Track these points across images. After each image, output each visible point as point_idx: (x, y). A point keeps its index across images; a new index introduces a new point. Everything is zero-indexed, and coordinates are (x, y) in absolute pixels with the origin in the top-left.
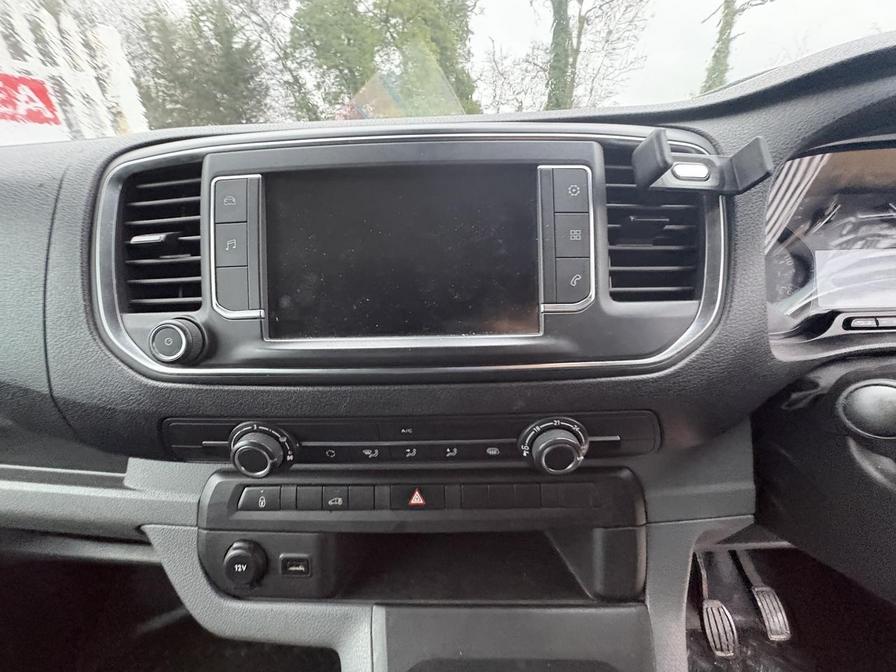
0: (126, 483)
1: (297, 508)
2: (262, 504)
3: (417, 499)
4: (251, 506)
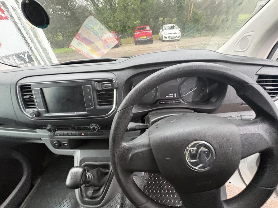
0: (37, 132)
1: (64, 136)
2: (58, 135)
3: (83, 134)
4: (57, 135)
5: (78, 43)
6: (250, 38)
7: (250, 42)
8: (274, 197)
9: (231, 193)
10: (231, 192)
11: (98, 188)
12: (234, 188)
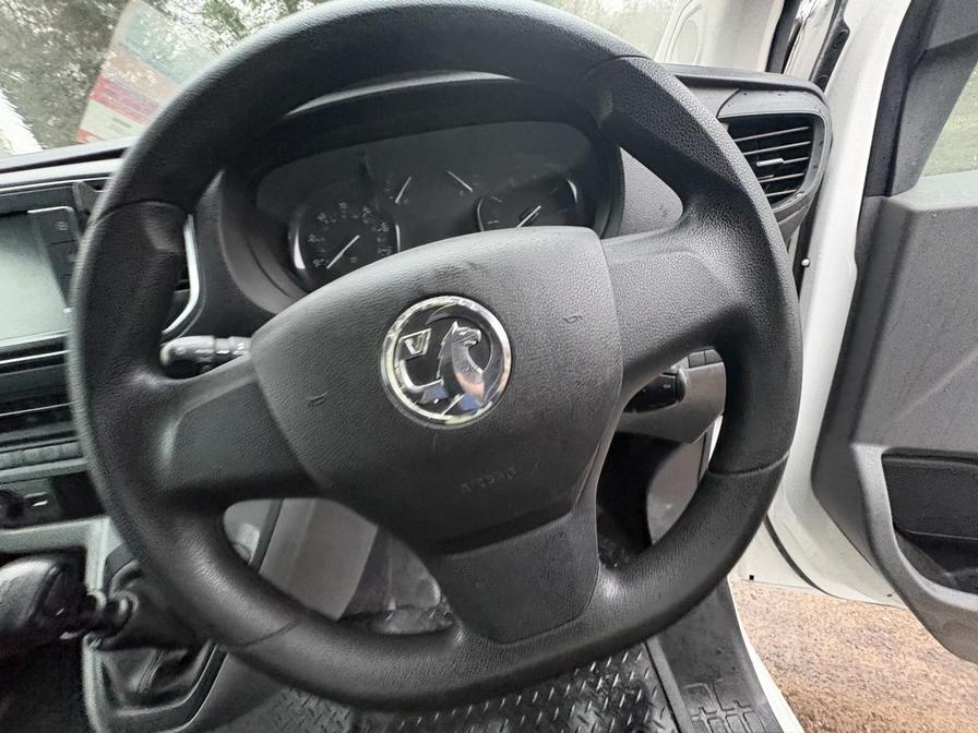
5: (116, 120)
6: (698, 18)
7: (700, 30)
8: (890, 595)
9: (764, 619)
10: (767, 616)
11: (181, 653)
12: (775, 600)
